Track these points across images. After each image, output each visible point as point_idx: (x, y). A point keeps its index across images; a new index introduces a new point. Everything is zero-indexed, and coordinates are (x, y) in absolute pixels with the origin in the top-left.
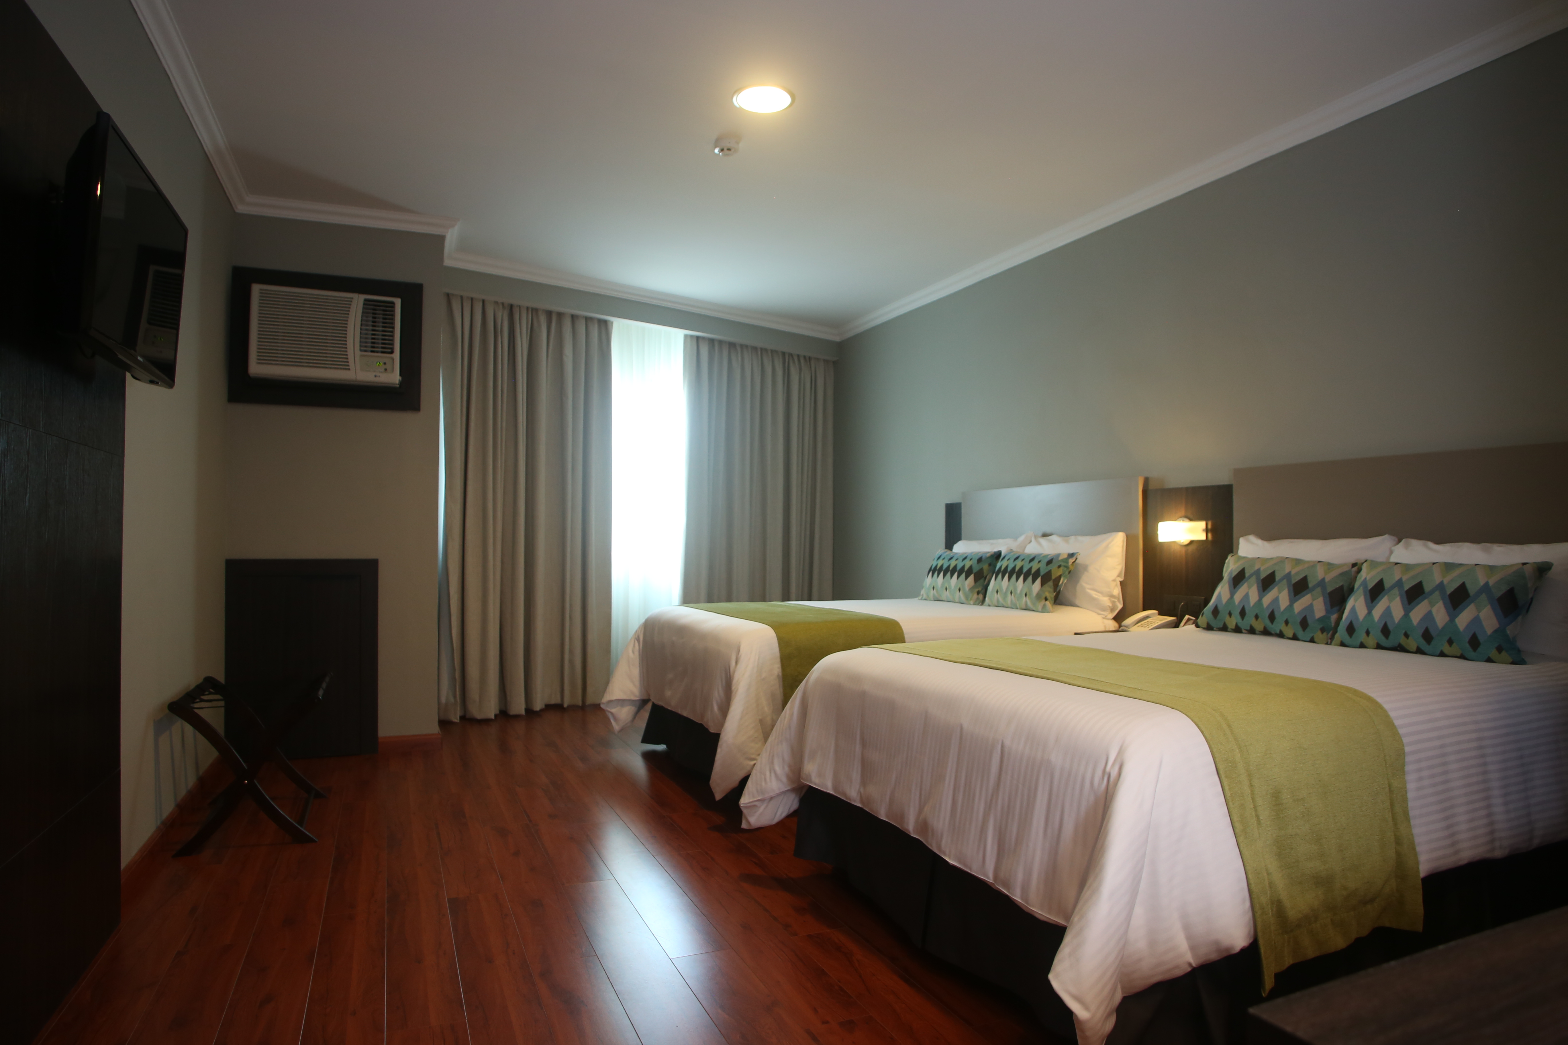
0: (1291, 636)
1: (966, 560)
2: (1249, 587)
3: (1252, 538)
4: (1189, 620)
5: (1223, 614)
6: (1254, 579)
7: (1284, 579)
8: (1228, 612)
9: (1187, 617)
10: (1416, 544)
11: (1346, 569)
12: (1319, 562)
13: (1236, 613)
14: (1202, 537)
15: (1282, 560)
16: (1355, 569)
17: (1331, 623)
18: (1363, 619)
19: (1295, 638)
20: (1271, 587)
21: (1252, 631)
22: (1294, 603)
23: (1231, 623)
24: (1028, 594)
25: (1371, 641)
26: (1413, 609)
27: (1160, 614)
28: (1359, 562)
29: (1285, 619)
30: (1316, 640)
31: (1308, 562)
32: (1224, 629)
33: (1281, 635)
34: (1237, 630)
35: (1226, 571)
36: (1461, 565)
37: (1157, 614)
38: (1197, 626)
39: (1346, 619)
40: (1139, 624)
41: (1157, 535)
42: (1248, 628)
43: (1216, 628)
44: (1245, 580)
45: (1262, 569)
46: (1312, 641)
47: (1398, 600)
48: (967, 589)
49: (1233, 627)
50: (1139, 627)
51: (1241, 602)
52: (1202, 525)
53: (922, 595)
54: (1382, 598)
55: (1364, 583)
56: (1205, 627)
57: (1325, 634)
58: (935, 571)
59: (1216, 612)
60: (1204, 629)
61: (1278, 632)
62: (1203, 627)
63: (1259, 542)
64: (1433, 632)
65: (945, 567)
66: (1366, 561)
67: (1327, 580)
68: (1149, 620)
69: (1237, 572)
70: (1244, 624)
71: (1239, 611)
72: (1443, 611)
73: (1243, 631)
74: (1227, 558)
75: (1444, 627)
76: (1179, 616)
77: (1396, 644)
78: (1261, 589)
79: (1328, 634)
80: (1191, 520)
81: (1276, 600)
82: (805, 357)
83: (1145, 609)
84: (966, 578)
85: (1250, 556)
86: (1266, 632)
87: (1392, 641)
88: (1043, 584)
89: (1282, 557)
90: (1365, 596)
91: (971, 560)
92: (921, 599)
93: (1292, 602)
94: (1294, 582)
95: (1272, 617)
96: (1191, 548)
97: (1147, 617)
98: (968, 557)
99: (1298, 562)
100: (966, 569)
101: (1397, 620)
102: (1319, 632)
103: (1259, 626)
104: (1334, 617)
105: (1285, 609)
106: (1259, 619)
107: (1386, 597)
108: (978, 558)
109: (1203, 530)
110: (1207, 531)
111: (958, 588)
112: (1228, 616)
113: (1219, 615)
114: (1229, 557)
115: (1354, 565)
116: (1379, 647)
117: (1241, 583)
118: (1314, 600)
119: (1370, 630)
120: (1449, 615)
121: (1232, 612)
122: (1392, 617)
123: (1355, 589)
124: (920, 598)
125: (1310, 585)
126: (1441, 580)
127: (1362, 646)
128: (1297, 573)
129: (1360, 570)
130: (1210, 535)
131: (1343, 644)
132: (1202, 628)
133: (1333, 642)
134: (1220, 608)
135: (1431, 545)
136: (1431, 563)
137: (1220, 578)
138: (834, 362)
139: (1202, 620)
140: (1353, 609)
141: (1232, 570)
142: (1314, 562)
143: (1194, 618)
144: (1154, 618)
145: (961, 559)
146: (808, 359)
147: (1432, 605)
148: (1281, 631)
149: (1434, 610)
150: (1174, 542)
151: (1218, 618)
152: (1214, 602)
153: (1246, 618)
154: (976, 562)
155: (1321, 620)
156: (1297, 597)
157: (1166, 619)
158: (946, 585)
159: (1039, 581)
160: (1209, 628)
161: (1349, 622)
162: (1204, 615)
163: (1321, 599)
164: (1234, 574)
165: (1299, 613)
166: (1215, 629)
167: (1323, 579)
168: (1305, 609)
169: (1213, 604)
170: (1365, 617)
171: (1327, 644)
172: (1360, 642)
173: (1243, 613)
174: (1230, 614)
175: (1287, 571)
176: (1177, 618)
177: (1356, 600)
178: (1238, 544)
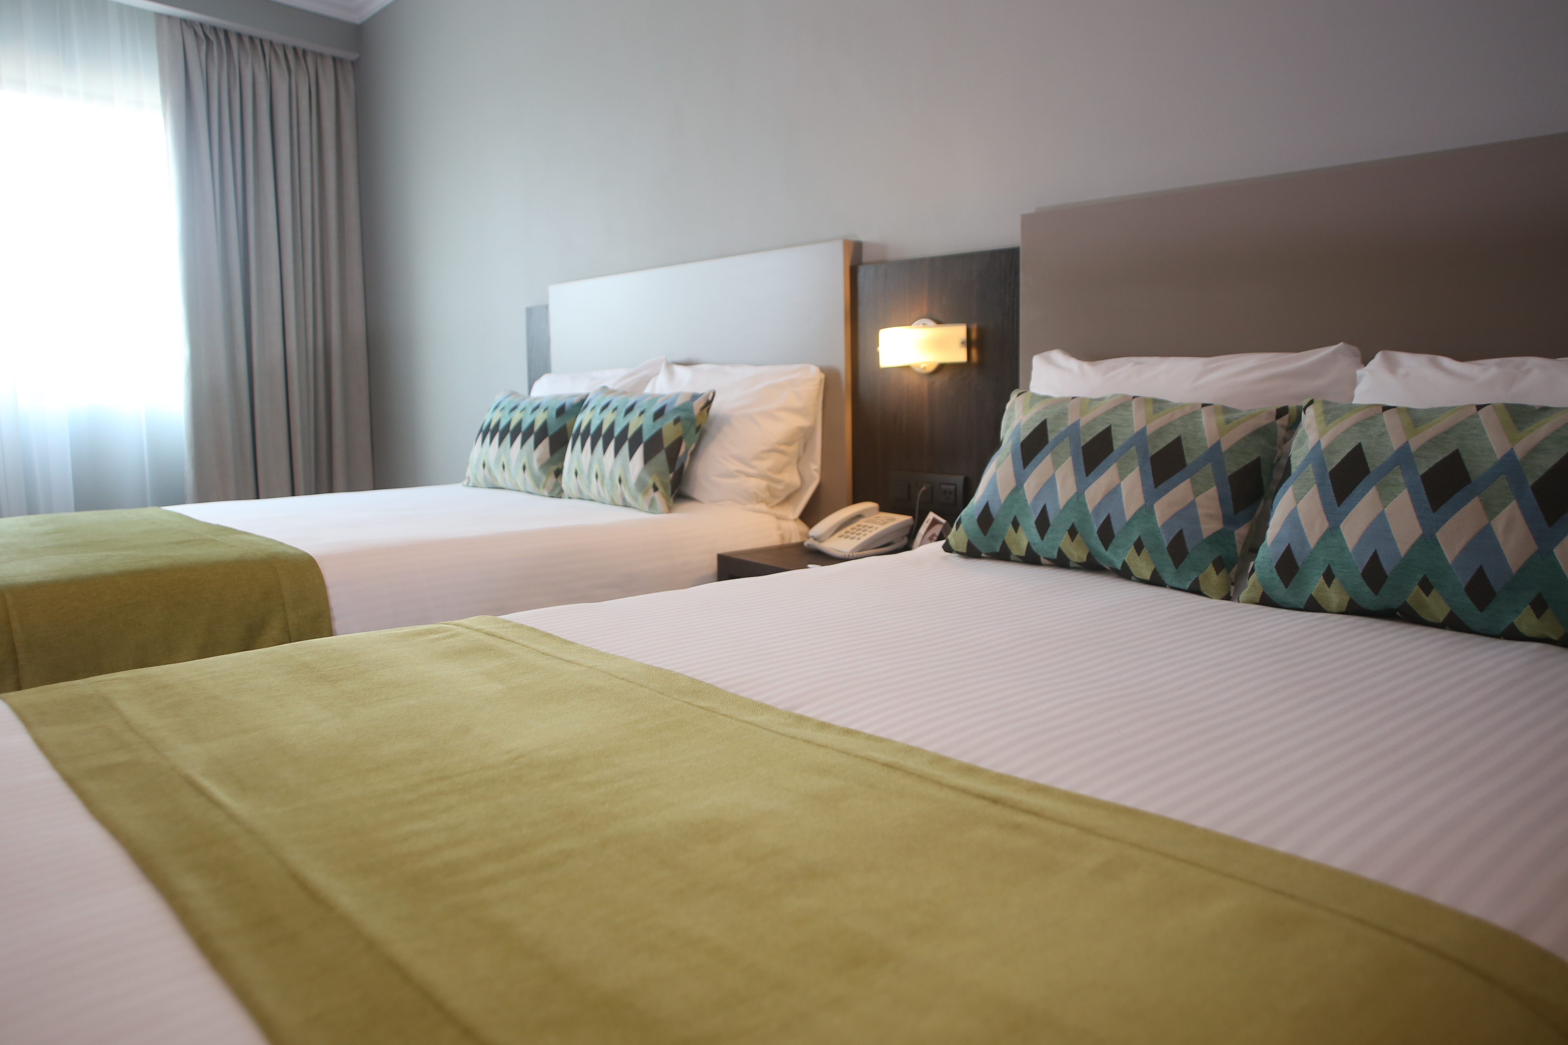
0: (1147, 576)
1: (537, 411)
2: (1056, 465)
3: (1057, 355)
4: (934, 522)
5: (1002, 521)
6: (1066, 447)
7: (1131, 445)
8: (1012, 519)
9: (931, 516)
10: (1409, 361)
11: (1264, 421)
12: (1204, 405)
13: (1029, 522)
14: (960, 356)
15: (1125, 403)
16: (1284, 420)
17: (1235, 546)
18: (1318, 543)
19: (1156, 581)
20: (1102, 464)
21: (1061, 562)
22: (1155, 501)
23: (1020, 541)
24: (623, 479)
25: (1335, 596)
26: (1444, 522)
27: (883, 509)
28: (1292, 405)
29: (1135, 539)
30: (1203, 588)
31: (1182, 406)
32: (1003, 555)
33: (1125, 573)
34: (1031, 558)
35: (1007, 427)
36: (1545, 409)
37: (877, 509)
38: (947, 548)
39: (1276, 541)
40: (842, 532)
41: (876, 355)
42: (1055, 555)
43: (986, 554)
44: (1047, 448)
45: (1082, 424)
46: (1195, 590)
47: (1403, 499)
48: (536, 466)
49: (1023, 553)
50: (842, 539)
51: (1036, 498)
52: (959, 332)
53: (469, 478)
54: (1362, 495)
55: (1317, 455)
56: (964, 550)
57: (1223, 573)
58: (490, 432)
59: (986, 518)
60: (961, 554)
61: (1119, 566)
62: (960, 550)
63: (1073, 364)
64: (1496, 582)
65: (503, 424)
66: (1311, 403)
67: (1224, 447)
68: (861, 522)
69: (1031, 430)
70: (1046, 548)
71: (1034, 517)
72: (1521, 527)
73: (1043, 561)
74: (1008, 399)
75: (1522, 570)
76: (917, 514)
77: (1396, 603)
78: (1082, 468)
79: (1229, 571)
80: (939, 322)
81: (1113, 494)
82: (295, 49)
83: (856, 500)
84: (536, 445)
85: (1055, 394)
86: (1092, 566)
87: (1387, 598)
88: (647, 458)
89: (1125, 396)
90: (1320, 486)
91: (546, 409)
92: (467, 485)
93: (1151, 497)
94: (1153, 451)
95: (1106, 533)
96: (939, 379)
97: (858, 516)
98: (541, 406)
99: (1158, 405)
100: (537, 427)
101: (1403, 549)
102: (1211, 569)
103: (1077, 554)
104: (1241, 532)
105: (1136, 516)
106: (1078, 537)
107: (1373, 493)
108: (558, 405)
109: (963, 343)
110: (969, 343)
111: (522, 465)
112: (1011, 528)
113: (994, 525)
114: (1014, 396)
115: (1282, 412)
116: (1353, 609)
117: (1039, 456)
118: (1197, 493)
119: (1334, 569)
120: (1538, 539)
121: (1020, 520)
122: (1391, 541)
123: (1293, 470)
124: (465, 482)
125: (1188, 460)
126: (1507, 448)
127: (1313, 606)
128: (1159, 433)
129: (1295, 423)
130: (974, 352)
131: (1266, 601)
132: (958, 552)
133: (1243, 595)
134: (994, 510)
135: (1447, 362)
136: (1471, 405)
137: (996, 444)
138: (353, 63)
139: (957, 536)
140: (1293, 519)
141: (1019, 425)
142: (1194, 405)
143: (943, 521)
144: (872, 518)
145: (530, 410)
146: (300, 53)
147: (1491, 511)
148: (1125, 565)
149: (1499, 525)
150: (908, 368)
151: (990, 532)
152: (982, 497)
153: (1049, 535)
154: (554, 413)
155: (1215, 539)
156: (1160, 487)
157: (894, 519)
158: (503, 459)
159: (640, 452)
160: (972, 552)
161: (1283, 549)
162: (961, 526)
163: (1213, 491)
164: (1025, 434)
165: (1165, 525)
166: (983, 555)
167: (1217, 445)
168: (1177, 515)
169: (979, 501)
170: (1323, 538)
171: (1228, 598)
172: (1308, 596)
173: (1043, 523)
174: (1016, 525)
175: (1136, 428)
176: (914, 518)
177: (1298, 498)
178: (1030, 368)
